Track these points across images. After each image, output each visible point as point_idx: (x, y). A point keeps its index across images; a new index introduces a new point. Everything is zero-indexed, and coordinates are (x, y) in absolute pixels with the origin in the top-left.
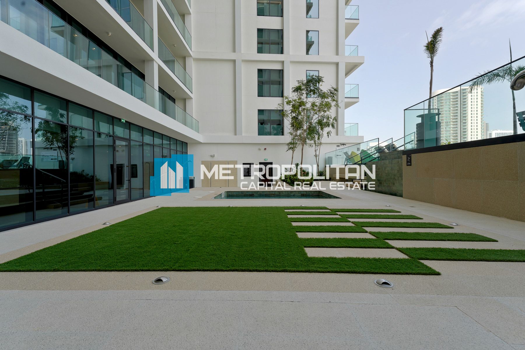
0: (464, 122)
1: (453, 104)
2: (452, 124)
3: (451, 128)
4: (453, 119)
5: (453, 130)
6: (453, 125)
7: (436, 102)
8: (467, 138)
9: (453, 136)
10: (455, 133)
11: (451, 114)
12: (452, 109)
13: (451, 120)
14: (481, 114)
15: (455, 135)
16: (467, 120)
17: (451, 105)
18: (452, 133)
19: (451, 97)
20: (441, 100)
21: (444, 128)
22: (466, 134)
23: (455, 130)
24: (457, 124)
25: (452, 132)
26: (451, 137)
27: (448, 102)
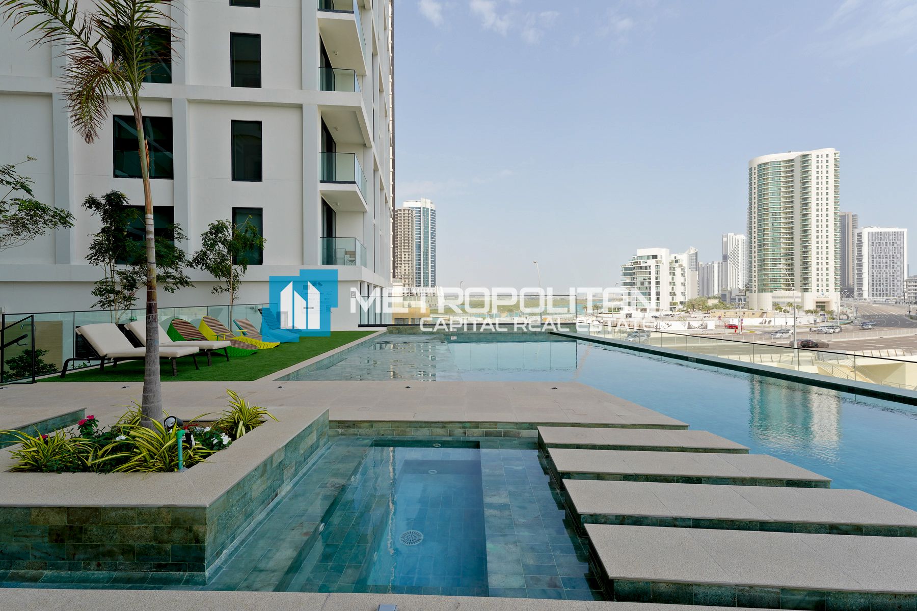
0: (804, 213)
1: (786, 182)
2: (783, 217)
3: (782, 224)
4: (786, 208)
5: (786, 228)
6: (786, 218)
7: (756, 178)
8: (809, 242)
9: (786, 239)
10: (789, 233)
11: (782, 199)
12: (783, 190)
13: (782, 209)
14: (835, 200)
15: (788, 236)
16: (809, 210)
17: (782, 183)
18: (783, 233)
19: (783, 169)
20: (764, 174)
21: (770, 225)
22: (807, 235)
23: (789, 228)
24: (792, 217)
25: (783, 231)
26: (782, 239)
27: (776, 179)
